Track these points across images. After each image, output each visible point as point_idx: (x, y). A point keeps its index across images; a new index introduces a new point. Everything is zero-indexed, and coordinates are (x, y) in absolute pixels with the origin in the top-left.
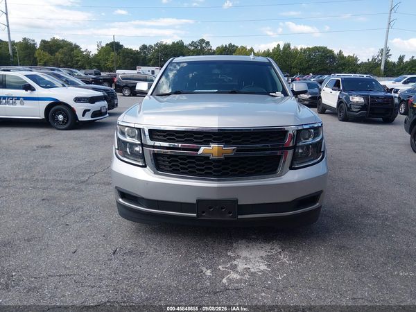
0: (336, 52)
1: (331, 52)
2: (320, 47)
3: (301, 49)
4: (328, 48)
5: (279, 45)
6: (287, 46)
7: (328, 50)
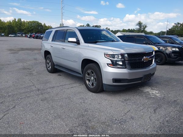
0: (43, 24)
1: (41, 24)
2: (35, 21)
3: (27, 22)
4: (39, 22)
5: (15, 19)
6: (20, 20)
7: (39, 23)
